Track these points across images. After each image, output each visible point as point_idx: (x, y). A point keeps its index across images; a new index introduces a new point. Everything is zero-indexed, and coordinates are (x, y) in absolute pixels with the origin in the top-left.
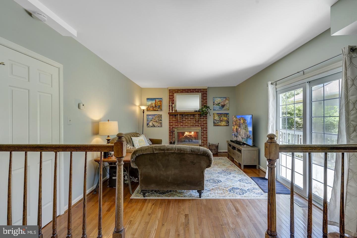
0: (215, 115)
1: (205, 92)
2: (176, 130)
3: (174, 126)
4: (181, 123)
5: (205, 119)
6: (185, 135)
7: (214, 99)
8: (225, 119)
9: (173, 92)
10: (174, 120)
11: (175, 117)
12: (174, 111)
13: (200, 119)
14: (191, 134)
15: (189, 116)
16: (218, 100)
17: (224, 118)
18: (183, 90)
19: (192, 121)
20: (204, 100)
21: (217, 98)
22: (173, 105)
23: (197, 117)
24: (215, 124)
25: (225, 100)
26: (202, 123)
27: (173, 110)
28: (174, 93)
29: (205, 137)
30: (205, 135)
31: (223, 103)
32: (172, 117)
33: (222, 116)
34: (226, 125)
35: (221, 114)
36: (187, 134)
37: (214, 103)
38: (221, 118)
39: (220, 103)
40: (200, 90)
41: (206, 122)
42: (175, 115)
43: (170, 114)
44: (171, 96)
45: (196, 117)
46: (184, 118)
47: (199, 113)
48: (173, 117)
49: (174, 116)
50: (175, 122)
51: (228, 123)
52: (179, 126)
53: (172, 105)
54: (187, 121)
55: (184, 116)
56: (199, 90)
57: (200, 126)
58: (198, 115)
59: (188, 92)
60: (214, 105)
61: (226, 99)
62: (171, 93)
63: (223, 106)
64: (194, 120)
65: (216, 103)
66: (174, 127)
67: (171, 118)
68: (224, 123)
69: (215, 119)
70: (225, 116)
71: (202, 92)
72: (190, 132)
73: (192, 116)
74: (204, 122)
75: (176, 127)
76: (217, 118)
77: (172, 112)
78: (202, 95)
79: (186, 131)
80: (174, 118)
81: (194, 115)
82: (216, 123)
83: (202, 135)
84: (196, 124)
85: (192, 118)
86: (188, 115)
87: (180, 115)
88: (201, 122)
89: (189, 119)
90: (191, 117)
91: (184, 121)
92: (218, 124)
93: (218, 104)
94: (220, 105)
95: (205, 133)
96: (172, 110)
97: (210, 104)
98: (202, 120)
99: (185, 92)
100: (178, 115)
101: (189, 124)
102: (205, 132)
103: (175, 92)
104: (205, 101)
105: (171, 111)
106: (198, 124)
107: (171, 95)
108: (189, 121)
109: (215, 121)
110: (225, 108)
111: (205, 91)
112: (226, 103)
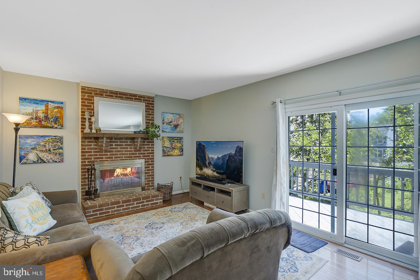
0: (165, 140)
1: (151, 102)
2: (97, 166)
3: (93, 160)
4: (109, 153)
5: (150, 146)
6: (115, 174)
7: (163, 115)
8: (179, 145)
9: (91, 93)
10: (93, 147)
11: (96, 142)
12: (94, 131)
13: (143, 145)
14: (125, 172)
15: (124, 140)
16: (169, 117)
17: (177, 144)
18: (111, 92)
19: (129, 149)
20: (150, 114)
21: (169, 114)
22: (93, 119)
23: (139, 142)
24: (165, 154)
25: (178, 117)
26: (146, 152)
27: (93, 129)
28: (93, 95)
29: (150, 176)
30: (150, 172)
31: (175, 122)
32: (88, 142)
33: (174, 141)
34: (179, 154)
35: (173, 138)
36: (118, 171)
37: (163, 120)
38: (173, 144)
39: (172, 122)
40: (144, 97)
41: (152, 150)
42: (97, 138)
43: (85, 137)
44: (86, 101)
45: (137, 142)
46: (114, 144)
47: (143, 136)
48: (92, 142)
49: (93, 140)
50: (94, 152)
51: (182, 151)
52: (104, 159)
53: (90, 119)
54: (119, 150)
55: (114, 140)
56: (141, 97)
57: (142, 158)
58: (142, 138)
59: (122, 98)
60: (163, 123)
61: (180, 116)
62: (87, 95)
63: (176, 126)
64: (133, 147)
65: (167, 122)
66: (94, 162)
67: (86, 143)
68: (177, 152)
69: (165, 145)
70: (179, 141)
71: (146, 100)
72: (125, 168)
73: (129, 141)
74: (149, 150)
75: (98, 160)
76: (167, 144)
77: (91, 131)
78: (146, 106)
79: (118, 168)
80: (93, 144)
81: (133, 139)
82: (166, 151)
83: (146, 172)
84: (136, 154)
85: (129, 143)
86: (121, 138)
87: (107, 138)
88: (143, 151)
89: (124, 146)
90: (127, 142)
91: (114, 150)
92: (169, 153)
93: (169, 123)
94: (171, 124)
95: (150, 168)
96: (91, 129)
97: (158, 121)
98: (146, 146)
99: (116, 97)
100: (103, 138)
101: (123, 154)
102: (150, 166)
103: (96, 94)
104: (151, 116)
105: (87, 130)
106: (139, 154)
107: (86, 99)
108: (124, 148)
109: (165, 149)
110: (178, 129)
111: (151, 100)
112: (180, 122)
